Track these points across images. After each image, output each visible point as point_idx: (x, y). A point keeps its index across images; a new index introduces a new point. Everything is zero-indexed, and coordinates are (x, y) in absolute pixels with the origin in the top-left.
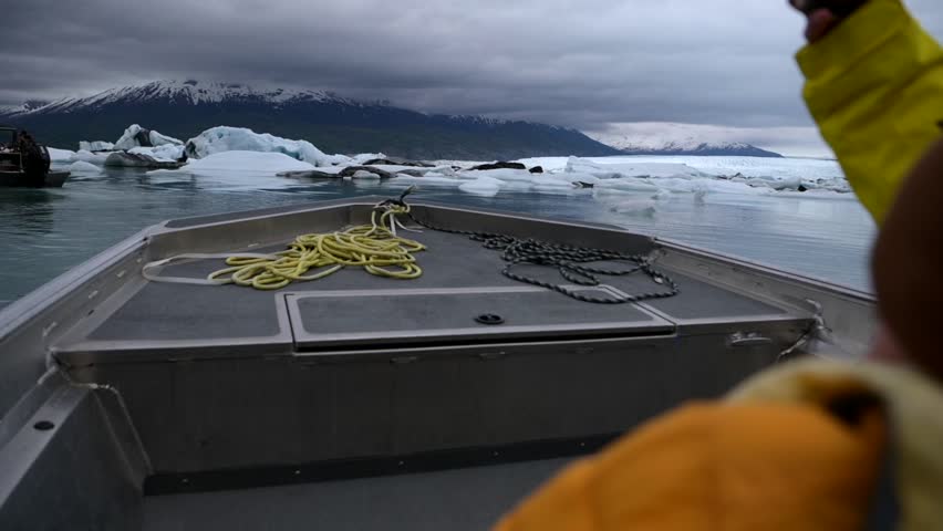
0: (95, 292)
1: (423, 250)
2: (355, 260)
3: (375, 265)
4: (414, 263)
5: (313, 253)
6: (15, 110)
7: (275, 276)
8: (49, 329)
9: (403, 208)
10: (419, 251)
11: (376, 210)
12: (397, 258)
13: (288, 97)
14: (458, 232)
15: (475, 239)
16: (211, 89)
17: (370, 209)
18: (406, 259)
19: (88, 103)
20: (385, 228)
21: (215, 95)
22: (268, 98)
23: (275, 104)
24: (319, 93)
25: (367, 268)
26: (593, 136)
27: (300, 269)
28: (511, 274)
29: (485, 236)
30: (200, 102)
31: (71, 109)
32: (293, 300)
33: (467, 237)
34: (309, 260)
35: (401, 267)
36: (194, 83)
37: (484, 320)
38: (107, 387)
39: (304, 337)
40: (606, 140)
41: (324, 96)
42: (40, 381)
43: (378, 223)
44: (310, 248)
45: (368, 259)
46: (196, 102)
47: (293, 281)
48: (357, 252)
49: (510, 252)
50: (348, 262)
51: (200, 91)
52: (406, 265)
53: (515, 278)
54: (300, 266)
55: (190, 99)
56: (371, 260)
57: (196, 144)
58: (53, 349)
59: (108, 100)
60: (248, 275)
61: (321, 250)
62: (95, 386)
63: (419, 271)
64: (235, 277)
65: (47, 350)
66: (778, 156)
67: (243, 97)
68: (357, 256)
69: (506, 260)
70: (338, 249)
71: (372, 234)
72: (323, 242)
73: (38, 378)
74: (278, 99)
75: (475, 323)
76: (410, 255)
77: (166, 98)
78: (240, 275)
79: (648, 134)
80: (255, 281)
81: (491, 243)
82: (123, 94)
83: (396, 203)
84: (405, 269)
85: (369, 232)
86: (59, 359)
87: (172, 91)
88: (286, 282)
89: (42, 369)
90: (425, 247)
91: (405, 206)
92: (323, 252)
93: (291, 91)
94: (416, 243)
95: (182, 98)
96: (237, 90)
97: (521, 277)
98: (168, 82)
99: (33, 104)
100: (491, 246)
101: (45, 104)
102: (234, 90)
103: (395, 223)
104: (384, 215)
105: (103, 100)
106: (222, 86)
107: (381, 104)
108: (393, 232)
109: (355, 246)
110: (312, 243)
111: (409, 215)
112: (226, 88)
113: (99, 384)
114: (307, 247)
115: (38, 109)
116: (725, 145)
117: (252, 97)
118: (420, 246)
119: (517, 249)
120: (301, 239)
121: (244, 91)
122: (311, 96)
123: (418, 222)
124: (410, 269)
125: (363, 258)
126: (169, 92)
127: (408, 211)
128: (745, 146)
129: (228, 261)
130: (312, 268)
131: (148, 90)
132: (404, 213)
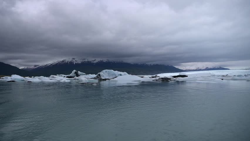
6: (31, 68)
13: (97, 61)
16: (78, 60)
19: (49, 65)
21: (79, 62)
22: (92, 62)
23: (94, 63)
24: (105, 60)
26: (176, 67)
30: (76, 63)
31: (45, 67)
36: (74, 59)
40: (180, 68)
41: (106, 61)
46: (74, 63)
51: (76, 61)
55: (73, 63)
57: (101, 74)
59: (53, 64)
66: (229, 69)
67: (86, 62)
74: (95, 62)
77: (67, 63)
79: (192, 66)
82: (57, 63)
87: (69, 61)
93: (98, 60)
95: (71, 63)
96: (85, 60)
98: (68, 59)
99: (35, 66)
101: (38, 66)
102: (84, 60)
105: (52, 64)
106: (81, 59)
107: (121, 62)
112: (82, 60)
115: (37, 67)
116: (214, 67)
117: (88, 62)
121: (86, 60)
122: (103, 61)
126: (68, 61)
128: (219, 67)
131: (63, 61)
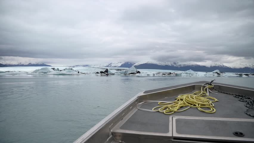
0: (124, 114)
1: (217, 101)
2: (195, 105)
3: (201, 107)
4: (213, 107)
5: (182, 102)
7: (170, 110)
8: (111, 126)
9: (211, 86)
10: (216, 102)
11: (203, 86)
12: (208, 105)
14: (230, 94)
15: (236, 97)
17: (201, 86)
18: (211, 105)
20: (205, 92)
25: (198, 108)
27: (178, 108)
28: (248, 114)
29: (239, 96)
32: (174, 119)
33: (232, 96)
34: (181, 104)
35: (209, 108)
37: (237, 134)
38: (123, 142)
39: (176, 135)
42: (108, 140)
43: (203, 90)
44: (182, 100)
45: (198, 105)
47: (175, 112)
48: (196, 103)
49: (248, 103)
50: (192, 106)
52: (210, 108)
53: (250, 115)
54: (178, 106)
56: (200, 106)
58: (111, 131)
60: (163, 109)
61: (184, 101)
62: (120, 141)
63: (215, 110)
64: (159, 110)
65: (110, 131)
68: (195, 104)
69: (247, 107)
70: (189, 101)
71: (201, 95)
72: (185, 99)
73: (107, 139)
75: (233, 135)
76: (212, 104)
78: (161, 109)
80: (164, 111)
81: (241, 99)
83: (209, 84)
84: (211, 109)
85: (200, 94)
86: (113, 134)
88: (173, 112)
89: (109, 136)
90: (218, 100)
91: (212, 85)
92: (185, 102)
94: (215, 99)
97: (252, 115)
100: (241, 100)
103: (209, 90)
104: (205, 88)
108: (208, 94)
109: (195, 100)
110: (182, 99)
111: (213, 88)
113: (122, 141)
114: (181, 100)
116: (36, 63)
118: (216, 100)
119: (251, 102)
120: (179, 97)
123: (216, 90)
124: (212, 109)
125: (197, 105)
127: (213, 86)
129: (159, 103)
130: (181, 107)
132: (212, 87)
